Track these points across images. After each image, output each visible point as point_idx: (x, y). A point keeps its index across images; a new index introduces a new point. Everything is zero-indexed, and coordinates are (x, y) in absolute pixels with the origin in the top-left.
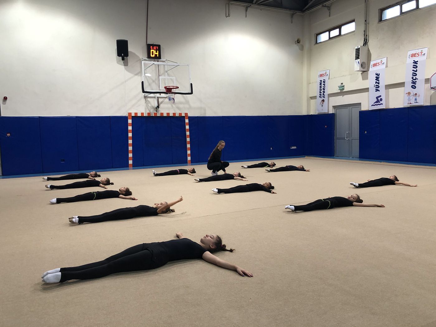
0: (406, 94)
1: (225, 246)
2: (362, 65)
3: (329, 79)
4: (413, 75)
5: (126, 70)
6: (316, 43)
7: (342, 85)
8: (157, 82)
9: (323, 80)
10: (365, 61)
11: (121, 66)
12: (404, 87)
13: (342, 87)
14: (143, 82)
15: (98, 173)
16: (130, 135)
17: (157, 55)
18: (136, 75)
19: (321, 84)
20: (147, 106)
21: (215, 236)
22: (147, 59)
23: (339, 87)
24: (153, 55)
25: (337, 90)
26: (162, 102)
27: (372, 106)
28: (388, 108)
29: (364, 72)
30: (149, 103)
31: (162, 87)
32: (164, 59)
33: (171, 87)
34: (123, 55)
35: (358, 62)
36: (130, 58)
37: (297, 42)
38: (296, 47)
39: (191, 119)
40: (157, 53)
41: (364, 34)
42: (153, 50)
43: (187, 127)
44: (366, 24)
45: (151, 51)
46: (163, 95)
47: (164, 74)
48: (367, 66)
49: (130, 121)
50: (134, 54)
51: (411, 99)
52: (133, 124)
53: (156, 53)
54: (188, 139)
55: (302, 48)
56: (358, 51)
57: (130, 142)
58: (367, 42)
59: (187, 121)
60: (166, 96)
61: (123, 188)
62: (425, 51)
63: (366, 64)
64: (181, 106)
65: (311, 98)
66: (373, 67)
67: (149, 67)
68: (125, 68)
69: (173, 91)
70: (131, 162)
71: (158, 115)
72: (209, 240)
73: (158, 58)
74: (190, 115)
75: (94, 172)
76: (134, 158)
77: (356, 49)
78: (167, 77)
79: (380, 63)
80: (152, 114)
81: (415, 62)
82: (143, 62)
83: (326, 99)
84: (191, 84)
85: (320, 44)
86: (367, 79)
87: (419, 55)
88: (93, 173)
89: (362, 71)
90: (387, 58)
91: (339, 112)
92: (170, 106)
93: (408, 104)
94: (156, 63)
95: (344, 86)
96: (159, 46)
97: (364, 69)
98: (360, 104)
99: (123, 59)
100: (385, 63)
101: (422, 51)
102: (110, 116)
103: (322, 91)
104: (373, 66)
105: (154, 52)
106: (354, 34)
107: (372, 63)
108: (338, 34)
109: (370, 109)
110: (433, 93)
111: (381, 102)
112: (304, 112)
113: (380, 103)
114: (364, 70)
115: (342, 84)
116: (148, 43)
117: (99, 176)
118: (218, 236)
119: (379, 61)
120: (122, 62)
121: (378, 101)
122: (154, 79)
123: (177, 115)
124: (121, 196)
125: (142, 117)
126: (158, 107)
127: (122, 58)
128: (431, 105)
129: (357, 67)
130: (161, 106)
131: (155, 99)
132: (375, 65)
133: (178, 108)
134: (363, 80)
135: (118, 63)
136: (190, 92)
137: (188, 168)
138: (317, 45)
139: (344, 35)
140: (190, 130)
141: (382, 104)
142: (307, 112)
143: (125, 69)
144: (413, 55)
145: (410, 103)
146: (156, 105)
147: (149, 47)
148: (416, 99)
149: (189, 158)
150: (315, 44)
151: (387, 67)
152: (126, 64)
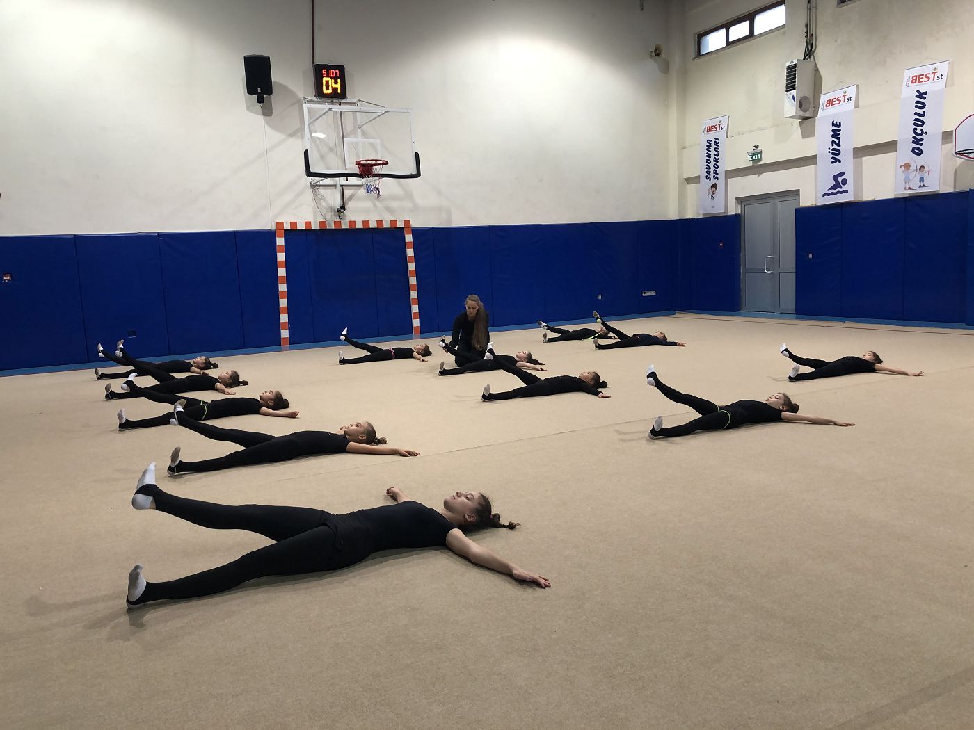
0: (900, 167)
1: (497, 517)
2: (801, 105)
3: (727, 137)
4: (915, 124)
5: (270, 126)
6: (698, 55)
7: (757, 151)
8: (338, 150)
9: (713, 140)
10: (809, 94)
11: (256, 115)
12: (896, 151)
13: (756, 155)
14: (306, 153)
15: (213, 360)
16: (282, 272)
17: (337, 88)
18: (292, 135)
19: (708, 148)
20: (318, 205)
21: (476, 494)
22: (315, 99)
23: (751, 155)
24: (327, 89)
25: (745, 162)
26: (351, 197)
27: (824, 195)
28: (859, 199)
29: (805, 119)
30: (323, 198)
31: (349, 163)
32: (354, 98)
33: (370, 162)
34: (259, 90)
35: (793, 97)
36: (275, 98)
37: (653, 54)
38: (652, 65)
39: (417, 233)
40: (338, 86)
41: (807, 33)
42: (329, 79)
43: (410, 252)
44: (810, 9)
45: (325, 79)
46: (353, 181)
47: (353, 132)
48: (812, 106)
49: (280, 241)
50: (285, 88)
51: (911, 178)
52: (287, 249)
53: (334, 86)
54: (413, 280)
55: (666, 68)
56: (792, 70)
57: (283, 288)
58: (813, 50)
59: (409, 238)
60: (360, 183)
61: (268, 394)
62: (943, 68)
63: (811, 100)
64: (394, 204)
65: (690, 181)
66: (825, 108)
67: (321, 116)
68: (265, 120)
69: (376, 170)
70: (285, 333)
71: (343, 227)
72: (462, 504)
73: (339, 96)
74: (414, 225)
75: (203, 357)
76: (292, 325)
77: (789, 68)
78: (360, 139)
79: (842, 99)
80: (330, 223)
81: (921, 95)
82: (306, 106)
83: (721, 183)
84: (417, 155)
85: (706, 58)
86: (814, 136)
87: (929, 78)
88: (201, 359)
89: (800, 117)
90: (858, 86)
91: (750, 212)
92: (368, 204)
93: (905, 190)
94: (336, 107)
95: (761, 153)
96: (342, 69)
97: (807, 112)
98: (797, 192)
99: (260, 100)
100: (853, 99)
101: (935, 69)
102: (235, 232)
103: (711, 165)
104: (826, 106)
105: (330, 84)
106: (784, 33)
107: (824, 98)
108: (747, 33)
109: (819, 204)
110: (961, 164)
111: (844, 188)
112: (672, 214)
113: (841, 190)
114: (807, 114)
115: (757, 147)
116: (315, 63)
117: (216, 366)
118: (483, 496)
119: (840, 93)
120: (258, 106)
121: (837, 186)
122: (332, 144)
123: (387, 225)
124: (264, 409)
125: (308, 232)
126: (343, 207)
127: (258, 97)
128: (957, 191)
129: (790, 108)
130: (349, 206)
131: (334, 190)
132: (830, 103)
133: (389, 210)
134: (803, 138)
135: (248, 109)
136: (414, 172)
137: (415, 344)
138: (699, 60)
139: (762, 35)
140: (417, 259)
141: (846, 191)
142: (679, 212)
143: (267, 123)
144: (916, 79)
145: (910, 189)
146: (338, 203)
147: (319, 71)
148: (922, 179)
149: (416, 323)
150: (696, 57)
151: (857, 106)
152: (267, 112)
